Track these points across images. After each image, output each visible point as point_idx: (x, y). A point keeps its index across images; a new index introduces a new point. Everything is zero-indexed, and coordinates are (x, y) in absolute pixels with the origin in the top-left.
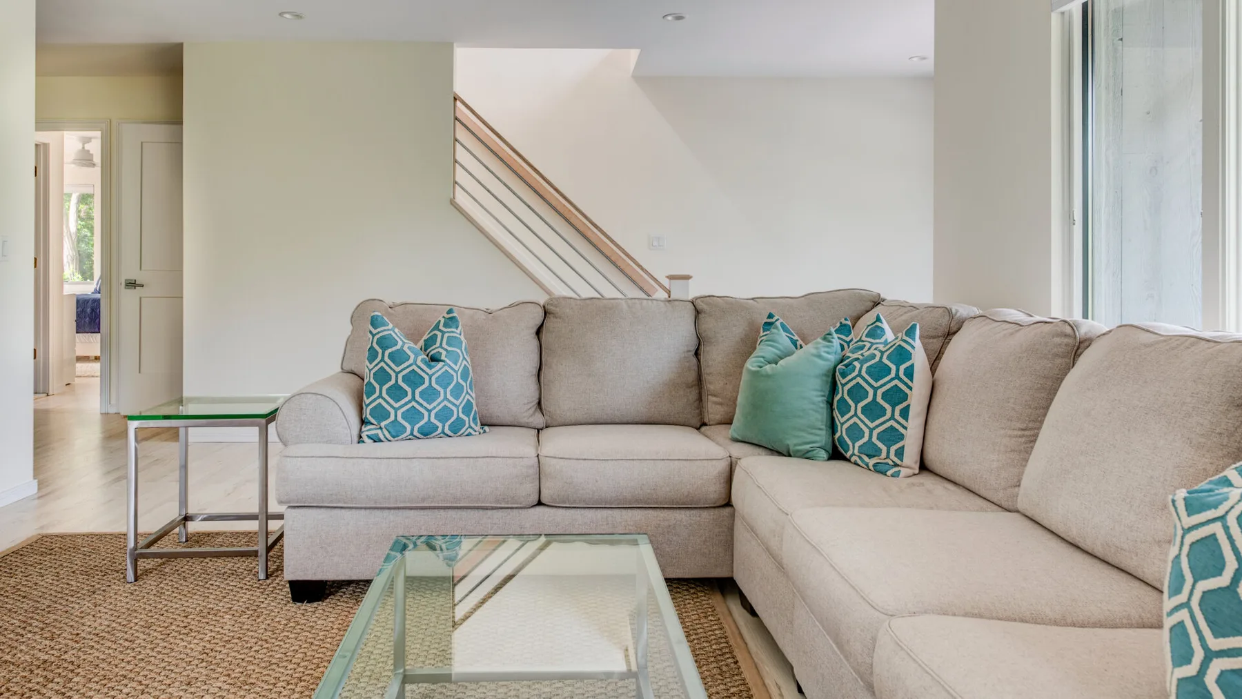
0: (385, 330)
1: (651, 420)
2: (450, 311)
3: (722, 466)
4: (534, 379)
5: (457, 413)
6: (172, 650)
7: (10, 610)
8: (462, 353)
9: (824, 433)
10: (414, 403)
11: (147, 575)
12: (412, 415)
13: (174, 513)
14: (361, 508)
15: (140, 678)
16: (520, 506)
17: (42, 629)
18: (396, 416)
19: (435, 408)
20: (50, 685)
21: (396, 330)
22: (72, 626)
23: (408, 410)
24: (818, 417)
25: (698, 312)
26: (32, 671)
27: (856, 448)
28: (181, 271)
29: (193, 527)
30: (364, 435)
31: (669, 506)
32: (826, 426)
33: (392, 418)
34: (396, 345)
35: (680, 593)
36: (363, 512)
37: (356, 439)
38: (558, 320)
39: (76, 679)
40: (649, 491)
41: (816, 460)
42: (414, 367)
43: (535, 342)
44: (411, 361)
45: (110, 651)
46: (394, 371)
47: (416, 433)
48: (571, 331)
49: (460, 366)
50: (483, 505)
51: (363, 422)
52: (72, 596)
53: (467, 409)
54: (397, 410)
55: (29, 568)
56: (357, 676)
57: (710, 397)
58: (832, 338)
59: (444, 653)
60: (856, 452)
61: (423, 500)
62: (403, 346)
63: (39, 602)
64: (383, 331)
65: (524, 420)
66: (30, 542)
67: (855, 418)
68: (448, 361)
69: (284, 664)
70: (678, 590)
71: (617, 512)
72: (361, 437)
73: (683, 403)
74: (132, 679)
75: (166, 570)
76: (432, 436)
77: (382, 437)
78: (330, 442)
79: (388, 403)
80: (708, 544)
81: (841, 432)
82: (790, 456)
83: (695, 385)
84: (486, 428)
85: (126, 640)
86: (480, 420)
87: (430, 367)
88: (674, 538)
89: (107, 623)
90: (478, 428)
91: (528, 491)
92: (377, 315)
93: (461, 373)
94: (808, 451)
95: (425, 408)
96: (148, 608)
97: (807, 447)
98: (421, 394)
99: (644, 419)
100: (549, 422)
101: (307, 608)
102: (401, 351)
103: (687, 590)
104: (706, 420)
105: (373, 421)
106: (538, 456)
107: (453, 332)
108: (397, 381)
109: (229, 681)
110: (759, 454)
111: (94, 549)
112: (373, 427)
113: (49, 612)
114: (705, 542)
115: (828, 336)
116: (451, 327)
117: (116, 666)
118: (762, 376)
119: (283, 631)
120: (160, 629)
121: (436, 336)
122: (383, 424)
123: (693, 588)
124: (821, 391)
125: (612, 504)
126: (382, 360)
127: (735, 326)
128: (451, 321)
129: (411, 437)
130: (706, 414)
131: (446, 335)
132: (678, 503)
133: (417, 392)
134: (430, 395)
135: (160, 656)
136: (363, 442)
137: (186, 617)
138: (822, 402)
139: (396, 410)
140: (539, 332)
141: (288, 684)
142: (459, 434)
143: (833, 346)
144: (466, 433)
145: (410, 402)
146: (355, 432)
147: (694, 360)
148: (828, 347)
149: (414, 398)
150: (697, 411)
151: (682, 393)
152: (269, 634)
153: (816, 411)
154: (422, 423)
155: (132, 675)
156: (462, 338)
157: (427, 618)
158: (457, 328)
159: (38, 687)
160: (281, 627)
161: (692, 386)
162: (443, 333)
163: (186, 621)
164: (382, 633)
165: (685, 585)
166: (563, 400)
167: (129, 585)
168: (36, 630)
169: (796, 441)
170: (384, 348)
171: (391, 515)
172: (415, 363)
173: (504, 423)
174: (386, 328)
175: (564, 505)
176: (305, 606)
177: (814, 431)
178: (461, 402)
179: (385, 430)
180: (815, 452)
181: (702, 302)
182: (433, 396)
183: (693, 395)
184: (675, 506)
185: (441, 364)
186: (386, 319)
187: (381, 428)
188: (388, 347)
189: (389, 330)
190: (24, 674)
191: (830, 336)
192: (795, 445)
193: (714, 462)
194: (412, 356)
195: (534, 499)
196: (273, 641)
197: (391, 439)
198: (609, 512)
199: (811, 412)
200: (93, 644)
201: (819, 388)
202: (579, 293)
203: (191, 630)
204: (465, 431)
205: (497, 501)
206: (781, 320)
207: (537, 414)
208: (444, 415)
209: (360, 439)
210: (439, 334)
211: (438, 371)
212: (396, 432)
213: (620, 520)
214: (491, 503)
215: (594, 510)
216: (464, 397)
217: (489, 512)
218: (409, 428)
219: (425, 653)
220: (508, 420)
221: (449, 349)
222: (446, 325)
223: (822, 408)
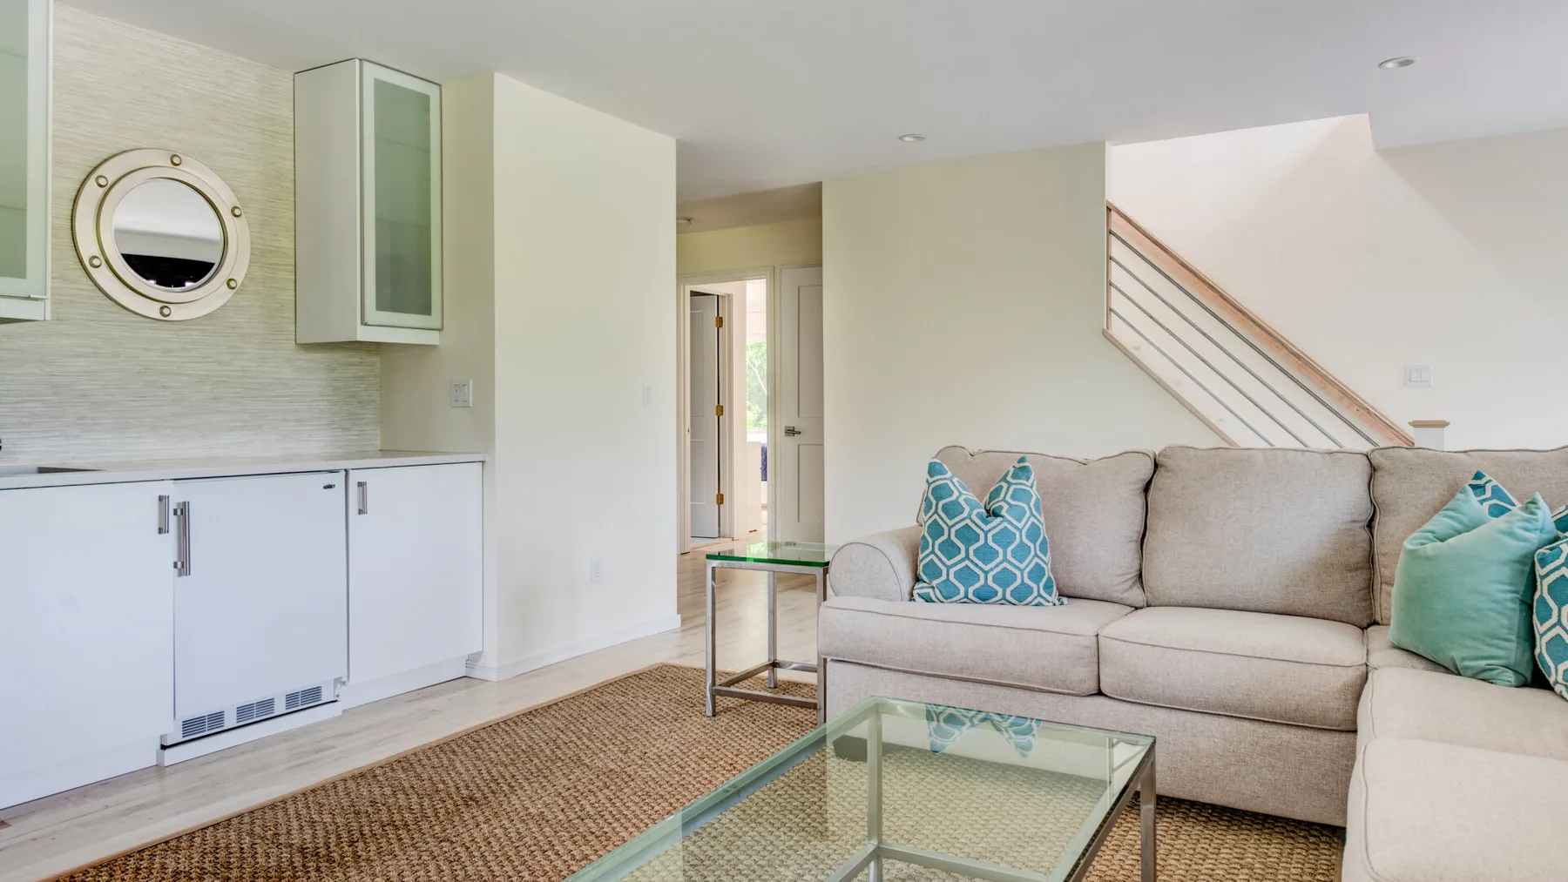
0: (942, 479)
1: (1290, 609)
2: (1022, 460)
3: (1350, 676)
4: (1135, 546)
5: (1022, 577)
6: (710, 782)
7: (608, 723)
8: (1030, 508)
9: (1513, 645)
10: (967, 562)
11: (725, 713)
12: (967, 576)
13: (764, 659)
14: (899, 671)
15: (672, 801)
16: (1071, 692)
17: (623, 743)
18: (948, 575)
19: (992, 569)
20: (605, 791)
21: (955, 480)
22: (645, 745)
23: (961, 570)
24: (1506, 619)
25: (1374, 469)
26: (598, 776)
27: (1561, 672)
28: (822, 418)
29: (782, 675)
30: (915, 592)
31: (1271, 720)
32: (1518, 637)
33: (944, 577)
34: (951, 495)
35: (1293, 838)
36: (902, 675)
37: (907, 596)
38: (1170, 474)
39: (625, 790)
40: (1240, 696)
41: (1496, 684)
42: (968, 521)
43: (1140, 501)
44: (965, 514)
45: (663, 772)
46: (947, 525)
47: (971, 596)
48: (1183, 489)
49: (1025, 524)
50: (1029, 685)
51: (917, 579)
52: (658, 720)
53: (1037, 573)
54: (950, 569)
55: (640, 690)
56: (854, 842)
57: (1384, 586)
58: (1537, 508)
59: (954, 841)
60: (1560, 679)
61: (962, 670)
62: (958, 498)
63: (631, 720)
64: (940, 480)
65: (1118, 595)
66: (651, 669)
67: (1558, 627)
68: (1008, 517)
69: (797, 812)
70: (1292, 834)
71: (1197, 717)
72: (912, 596)
73: (1342, 589)
74: (666, 800)
75: (744, 711)
76: (990, 601)
77: (934, 599)
78: (877, 597)
79: (940, 560)
80: (1330, 779)
81: (1541, 647)
82: (1459, 674)
83: (1362, 568)
84: (1065, 600)
85: (679, 766)
86: (1057, 589)
87: (986, 523)
88: (1279, 764)
89: (672, 748)
90: (1054, 598)
91: (1082, 675)
92: (937, 463)
93: (1027, 532)
94: (1484, 670)
95: (981, 569)
96: (711, 741)
97: (1482, 663)
98: (976, 552)
99: (1279, 606)
100: (1150, 600)
101: (846, 765)
102: (956, 502)
103: (1305, 837)
104: (1378, 618)
105: (925, 578)
106: (1097, 635)
107: (1021, 484)
108: (949, 536)
109: (742, 816)
110: (1413, 667)
111: (696, 683)
112: (925, 585)
113: (635, 730)
114: (1324, 775)
115: (1530, 505)
116: (1019, 478)
117: (660, 786)
118: (1420, 557)
119: (812, 782)
120: (711, 762)
121: (1001, 487)
122: (934, 583)
123: (1314, 836)
124: (1511, 584)
125: (1190, 706)
126: (936, 512)
127: (1425, 488)
128: (1022, 471)
129: (965, 600)
130: (1378, 608)
131: (1013, 487)
132: (1281, 717)
133: (971, 550)
134: (986, 554)
135: (698, 786)
136: (914, 600)
137: (737, 756)
138: (1512, 600)
139: (948, 568)
140: (1147, 489)
141: (790, 831)
142: (1025, 602)
143: (1536, 520)
144: (1034, 603)
145: (963, 560)
146: (906, 589)
147: (1365, 534)
148: (1528, 521)
149: (967, 557)
150: (1364, 604)
151: (1337, 576)
152: (799, 782)
153: (1500, 613)
154: (977, 585)
155: (668, 797)
156: (1034, 492)
157: (958, 802)
158: (1028, 479)
159: (595, 790)
160: (812, 778)
161: (1356, 570)
162: (1010, 484)
163: (735, 759)
164: (903, 807)
165: (1303, 830)
166: (1167, 572)
167: (705, 719)
168: (618, 743)
169: (1465, 653)
170: (938, 499)
171: (930, 683)
172: (969, 517)
173: (1092, 596)
174: (945, 476)
175: (1128, 699)
176: (844, 762)
177: (1495, 642)
178: (1028, 564)
179: (936, 590)
180: (1495, 672)
181: (1382, 455)
182: (989, 555)
183: (1359, 580)
184: (1278, 721)
185: (1000, 519)
186: (945, 466)
187: (933, 587)
188: (942, 498)
189: (945, 479)
190: (591, 777)
191: (1534, 506)
192: (1464, 659)
193: (1338, 669)
194: (967, 509)
195: (1091, 686)
196: (799, 789)
197: (944, 600)
198: (1188, 716)
199: (1492, 614)
200: (652, 764)
201: (1507, 581)
202: (1272, 442)
203: (735, 768)
204: (1033, 600)
205: (1043, 683)
206: (1494, 482)
207: (1135, 589)
208: (1004, 578)
209: (912, 598)
210: (1005, 485)
211: (995, 527)
212: (948, 594)
213: (1203, 728)
214: (1036, 683)
215: (1168, 710)
216: (1032, 560)
217: (1038, 695)
218: (962, 589)
219: (935, 836)
220: (1096, 593)
221: (1013, 503)
222: (1014, 476)
223: (1513, 609)
